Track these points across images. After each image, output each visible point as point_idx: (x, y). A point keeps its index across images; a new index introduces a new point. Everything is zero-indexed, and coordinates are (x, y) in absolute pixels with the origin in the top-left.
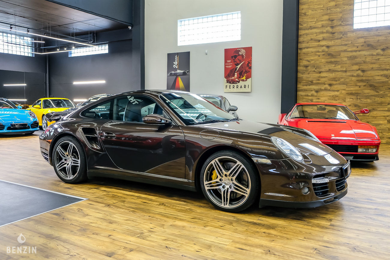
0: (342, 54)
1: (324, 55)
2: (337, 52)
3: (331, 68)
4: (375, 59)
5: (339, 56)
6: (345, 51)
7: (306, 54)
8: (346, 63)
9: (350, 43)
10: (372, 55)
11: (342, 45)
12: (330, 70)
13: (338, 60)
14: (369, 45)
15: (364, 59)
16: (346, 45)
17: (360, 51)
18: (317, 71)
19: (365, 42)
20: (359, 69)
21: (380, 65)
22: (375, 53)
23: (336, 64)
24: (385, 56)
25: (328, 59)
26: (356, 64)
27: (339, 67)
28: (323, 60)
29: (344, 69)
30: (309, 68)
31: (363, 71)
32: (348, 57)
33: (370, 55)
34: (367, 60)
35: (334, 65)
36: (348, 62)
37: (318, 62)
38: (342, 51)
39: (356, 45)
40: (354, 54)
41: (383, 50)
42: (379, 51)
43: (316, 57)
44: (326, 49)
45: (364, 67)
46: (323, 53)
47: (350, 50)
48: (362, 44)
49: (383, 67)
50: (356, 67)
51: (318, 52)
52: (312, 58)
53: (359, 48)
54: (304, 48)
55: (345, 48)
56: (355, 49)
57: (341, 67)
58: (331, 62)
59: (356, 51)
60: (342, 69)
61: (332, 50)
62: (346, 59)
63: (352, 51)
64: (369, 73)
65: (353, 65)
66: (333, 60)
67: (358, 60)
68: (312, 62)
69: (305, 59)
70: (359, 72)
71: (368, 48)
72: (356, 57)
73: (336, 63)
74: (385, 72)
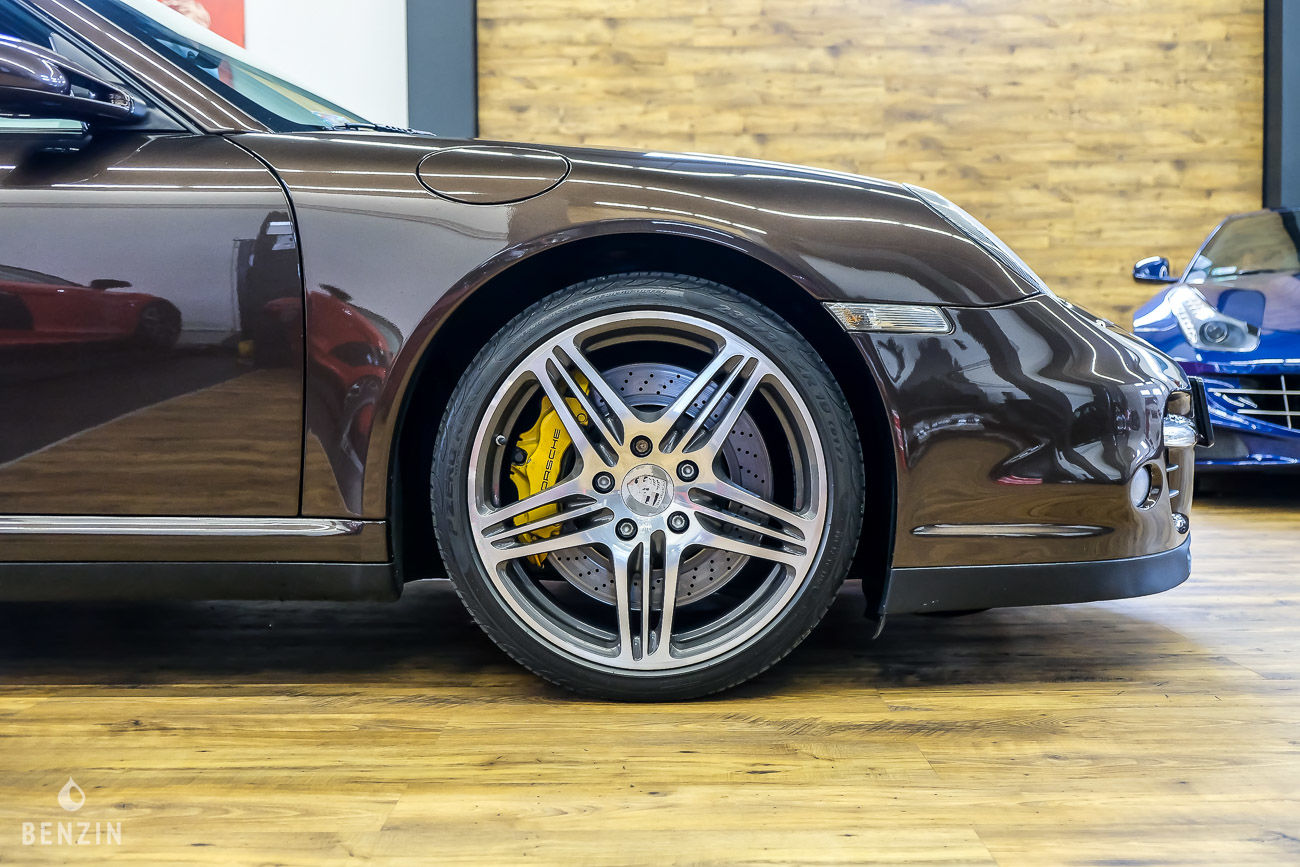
0: (675, 60)
1: (594, 58)
2: (657, 48)
3: (627, 120)
4: (805, 90)
5: (660, 67)
6: (685, 46)
7: (517, 49)
8: (690, 102)
9: (703, 10)
10: (794, 71)
11: (671, 19)
12: (623, 127)
13: (657, 83)
14: (778, 28)
15: (760, 86)
16: (687, 19)
17: (744, 49)
18: (570, 132)
19: (763, 13)
20: (745, 130)
21: (824, 114)
22: (803, 64)
23: (649, 102)
24: (842, 76)
25: (613, 77)
26: (733, 106)
27: (662, 115)
28: (595, 84)
29: (685, 127)
30: (531, 114)
31: (762, 138)
32: (696, 74)
33: (783, 70)
34: (776, 90)
35: (639, 108)
36: (699, 95)
37: (568, 90)
38: (671, 45)
39: (728, 21)
40: (723, 61)
41: (834, 50)
42: (819, 55)
43: (563, 67)
44: (605, 33)
45: (766, 120)
46: (592, 50)
47: (703, 41)
48: (752, 21)
49: (838, 122)
50: (731, 121)
51: (571, 42)
52: (544, 71)
53: (744, 37)
54: (507, 21)
55: (682, 32)
56: (723, 38)
57: (674, 117)
58: (627, 94)
59: (728, 50)
60: (674, 127)
61: (632, 38)
62: (686, 83)
63: (712, 49)
64: (783, 145)
65: (718, 111)
66: (635, 83)
67: (739, 90)
68: (546, 89)
69: (514, 73)
70: (746, 141)
71: (775, 39)
72: (729, 74)
73: (649, 97)
74: (846, 147)
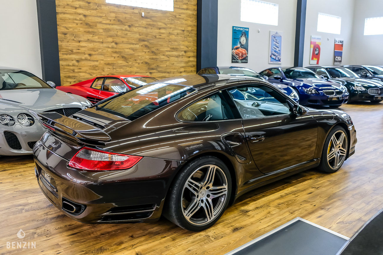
0: (99, 26)
1: (81, 23)
2: (94, 23)
3: (89, 38)
4: (124, 34)
5: (96, 27)
6: (100, 23)
7: (64, 20)
8: (102, 35)
9: (104, 15)
10: (122, 30)
11: (97, 16)
12: (88, 39)
13: (95, 31)
14: (119, 21)
15: (116, 33)
16: (101, 17)
17: (112, 25)
18: (77, 40)
19: (116, 17)
20: (113, 42)
21: (128, 39)
22: (124, 29)
23: (94, 34)
24: (131, 32)
25: (86, 28)
26: (111, 36)
27: (97, 37)
28: (81, 29)
29: (101, 40)
30: (68, 35)
31: (116, 43)
32: (103, 29)
33: (120, 30)
34: (119, 33)
35: (91, 36)
36: (104, 33)
37: (76, 30)
38: (98, 22)
39: (109, 18)
40: (108, 26)
41: (129, 26)
42: (127, 27)
43: (74, 25)
44: (84, 18)
45: (117, 40)
46: (81, 22)
47: (104, 22)
48: (114, 19)
49: (130, 41)
50: (110, 39)
51: (76, 20)
52: (70, 26)
53: (112, 22)
54: (61, 13)
55: (100, 20)
56: (108, 22)
57: (99, 38)
58: (89, 32)
59: (109, 24)
60: (99, 40)
61: (90, 20)
62: (101, 31)
63: (106, 24)
64: (121, 45)
65: (108, 37)
66: (90, 30)
67: (112, 33)
68: (71, 30)
69: (63, 26)
70: (113, 44)
71: (118, 23)
72: (110, 30)
73: (93, 33)
74: (132, 46)
